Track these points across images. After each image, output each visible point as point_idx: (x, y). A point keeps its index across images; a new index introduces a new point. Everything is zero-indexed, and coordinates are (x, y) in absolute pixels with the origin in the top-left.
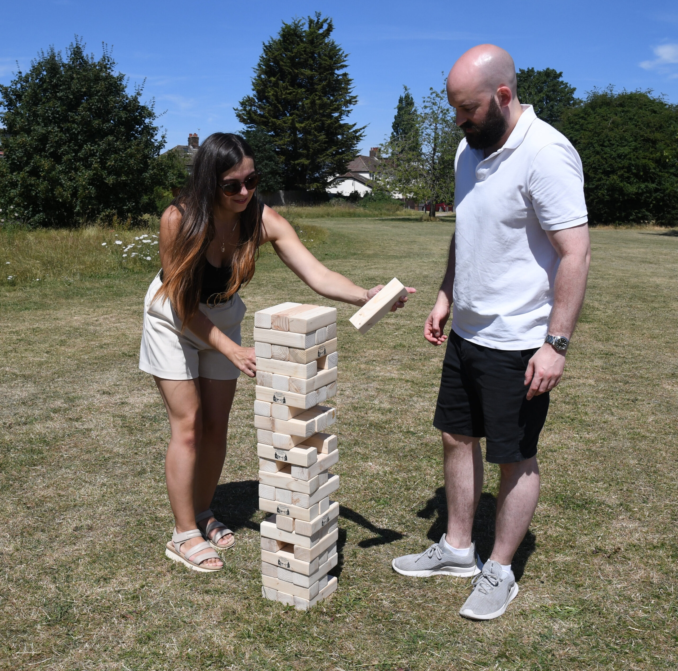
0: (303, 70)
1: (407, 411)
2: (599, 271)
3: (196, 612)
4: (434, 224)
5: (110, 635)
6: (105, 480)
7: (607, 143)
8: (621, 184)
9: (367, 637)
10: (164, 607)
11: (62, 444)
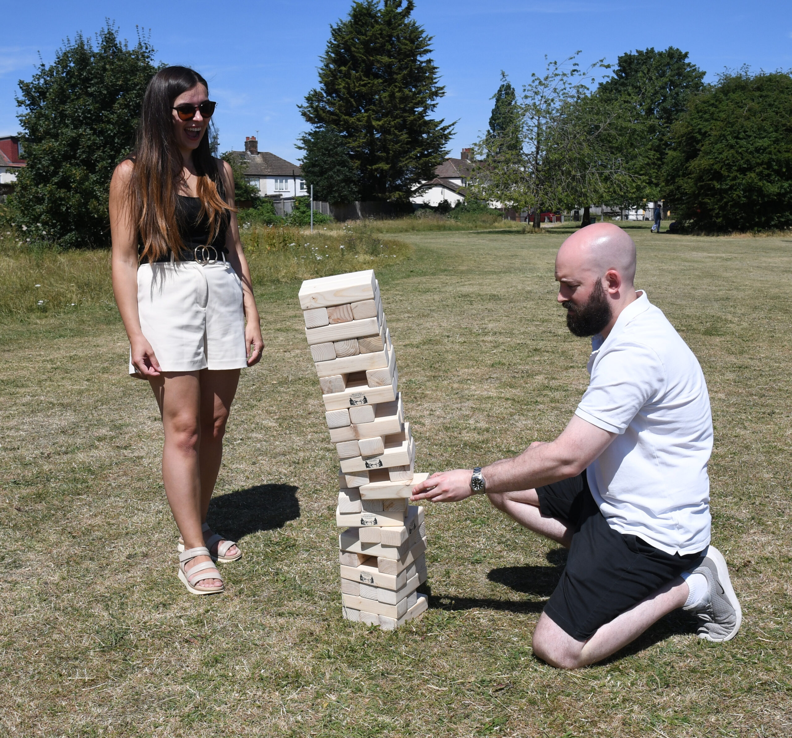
0: (379, 57)
1: (506, 430)
2: (733, 282)
3: (268, 635)
4: (538, 236)
5: (172, 659)
6: (161, 507)
7: (742, 135)
8: (760, 184)
9: (462, 654)
10: (232, 630)
11: (110, 473)
